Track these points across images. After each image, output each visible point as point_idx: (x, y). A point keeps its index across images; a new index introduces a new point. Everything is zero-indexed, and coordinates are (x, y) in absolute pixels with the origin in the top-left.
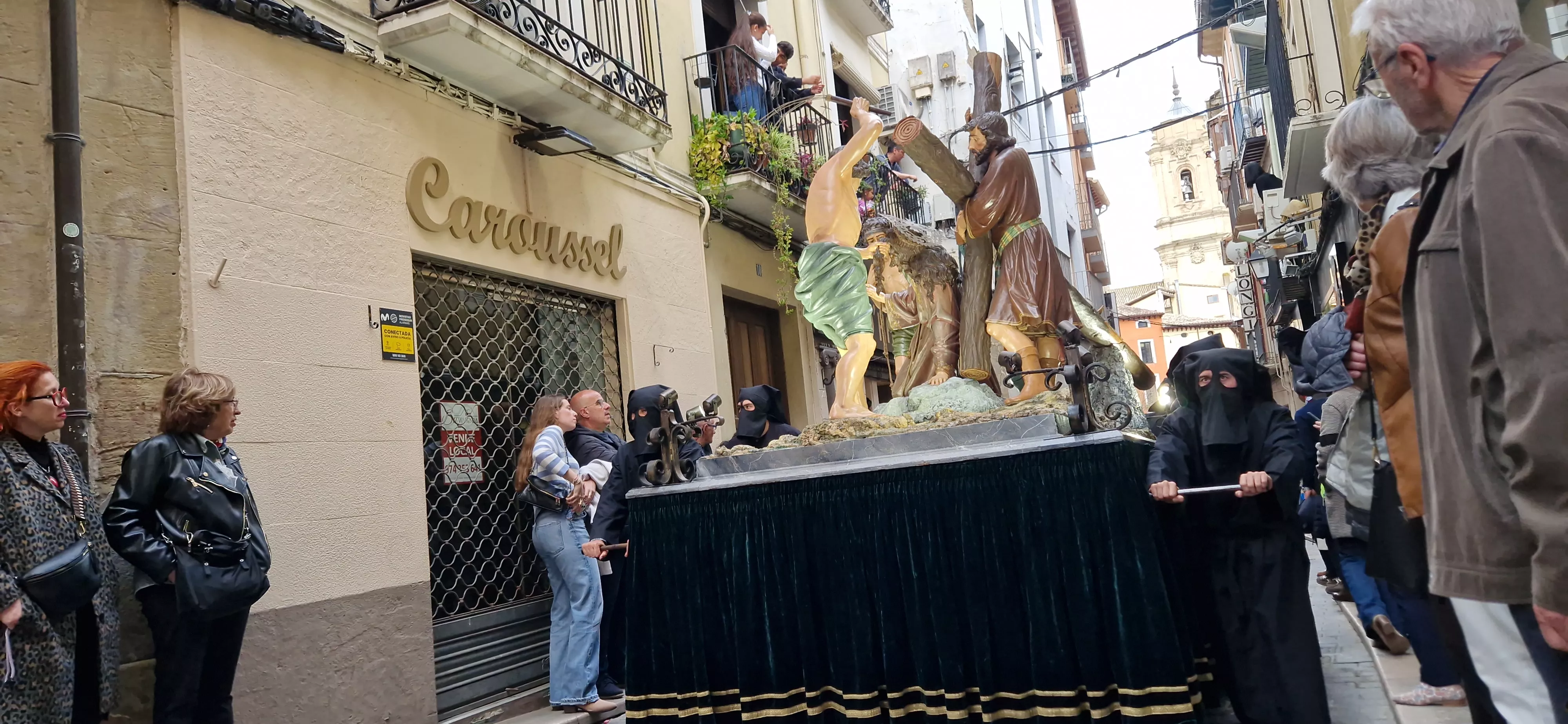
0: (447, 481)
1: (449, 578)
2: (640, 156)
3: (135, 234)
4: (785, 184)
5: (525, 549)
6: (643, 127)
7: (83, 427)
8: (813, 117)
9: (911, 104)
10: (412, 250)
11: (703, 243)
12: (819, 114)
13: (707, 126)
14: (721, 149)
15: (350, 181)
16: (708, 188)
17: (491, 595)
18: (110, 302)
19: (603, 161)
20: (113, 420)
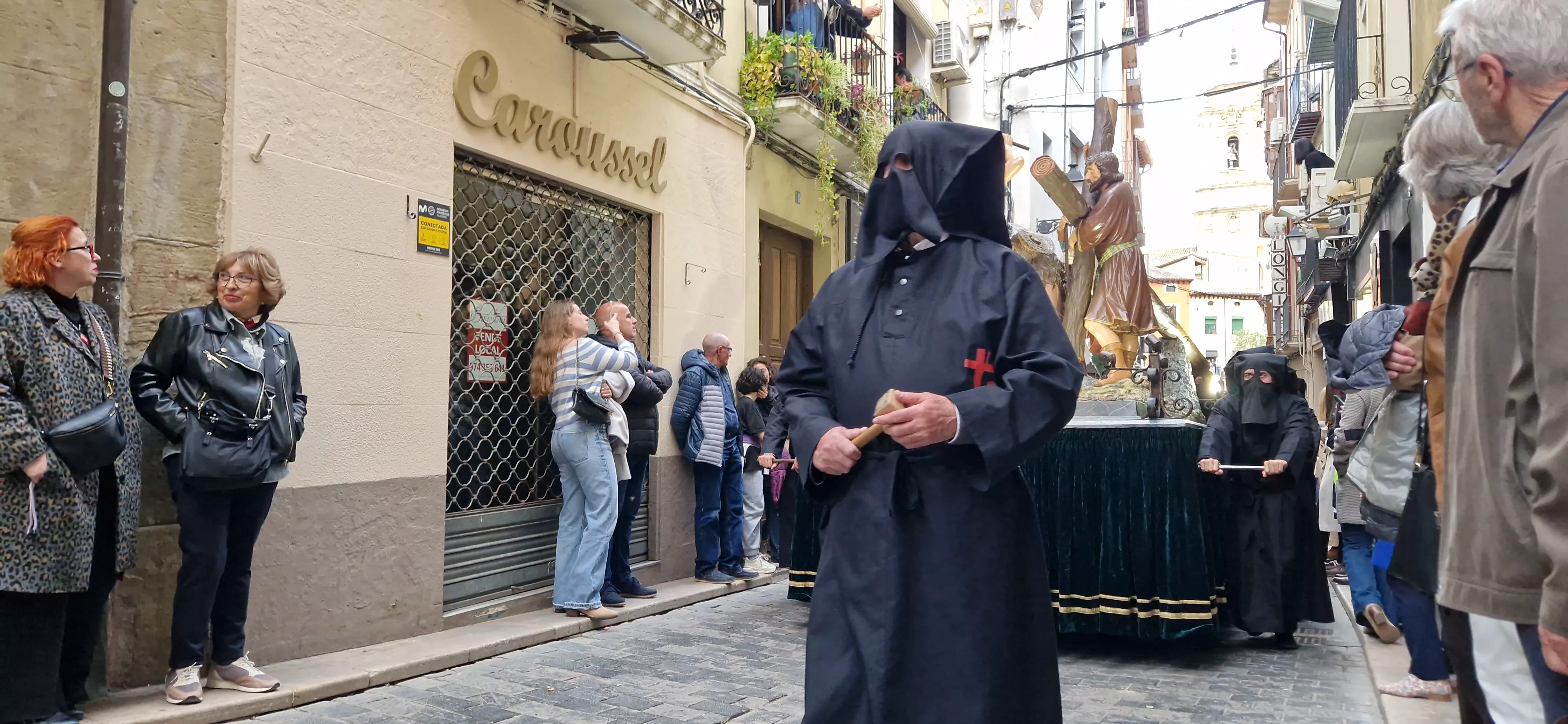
0: (470, 378)
1: (464, 474)
2: (691, 69)
3: (182, 99)
4: (833, 114)
5: (541, 453)
6: (698, 41)
7: (116, 289)
8: (869, 46)
9: (968, 42)
10: (454, 143)
11: (745, 165)
12: (875, 45)
13: (761, 45)
14: (773, 71)
15: (399, 66)
16: (756, 108)
17: (504, 495)
18: (151, 165)
19: (654, 71)
20: (147, 286)
